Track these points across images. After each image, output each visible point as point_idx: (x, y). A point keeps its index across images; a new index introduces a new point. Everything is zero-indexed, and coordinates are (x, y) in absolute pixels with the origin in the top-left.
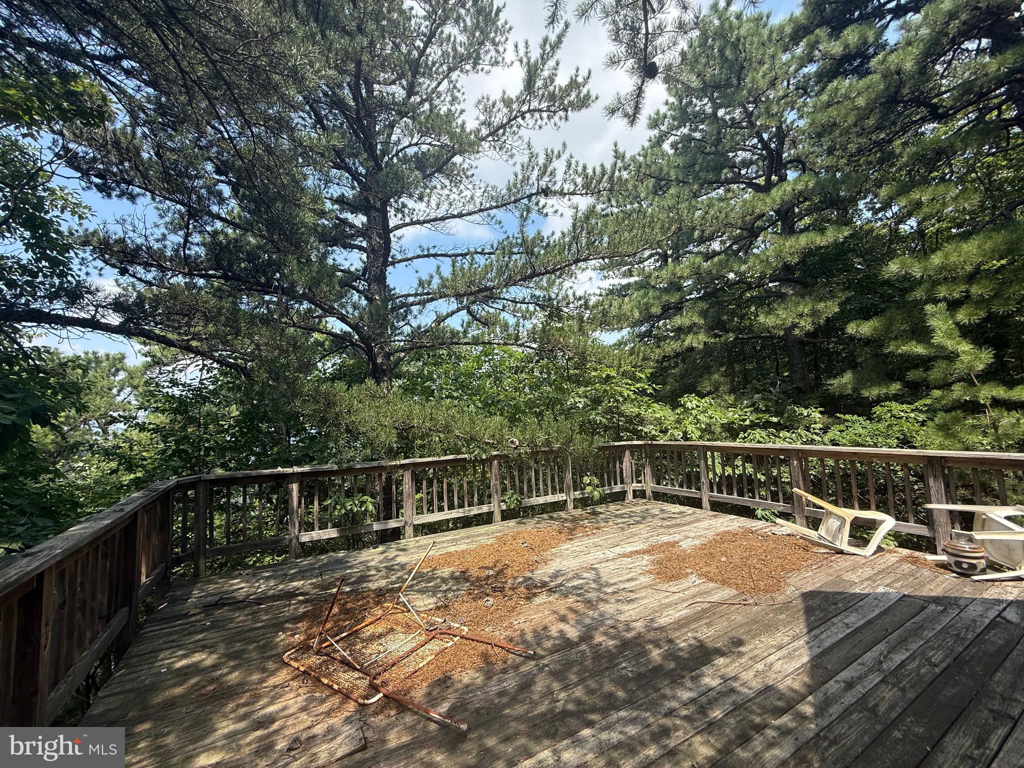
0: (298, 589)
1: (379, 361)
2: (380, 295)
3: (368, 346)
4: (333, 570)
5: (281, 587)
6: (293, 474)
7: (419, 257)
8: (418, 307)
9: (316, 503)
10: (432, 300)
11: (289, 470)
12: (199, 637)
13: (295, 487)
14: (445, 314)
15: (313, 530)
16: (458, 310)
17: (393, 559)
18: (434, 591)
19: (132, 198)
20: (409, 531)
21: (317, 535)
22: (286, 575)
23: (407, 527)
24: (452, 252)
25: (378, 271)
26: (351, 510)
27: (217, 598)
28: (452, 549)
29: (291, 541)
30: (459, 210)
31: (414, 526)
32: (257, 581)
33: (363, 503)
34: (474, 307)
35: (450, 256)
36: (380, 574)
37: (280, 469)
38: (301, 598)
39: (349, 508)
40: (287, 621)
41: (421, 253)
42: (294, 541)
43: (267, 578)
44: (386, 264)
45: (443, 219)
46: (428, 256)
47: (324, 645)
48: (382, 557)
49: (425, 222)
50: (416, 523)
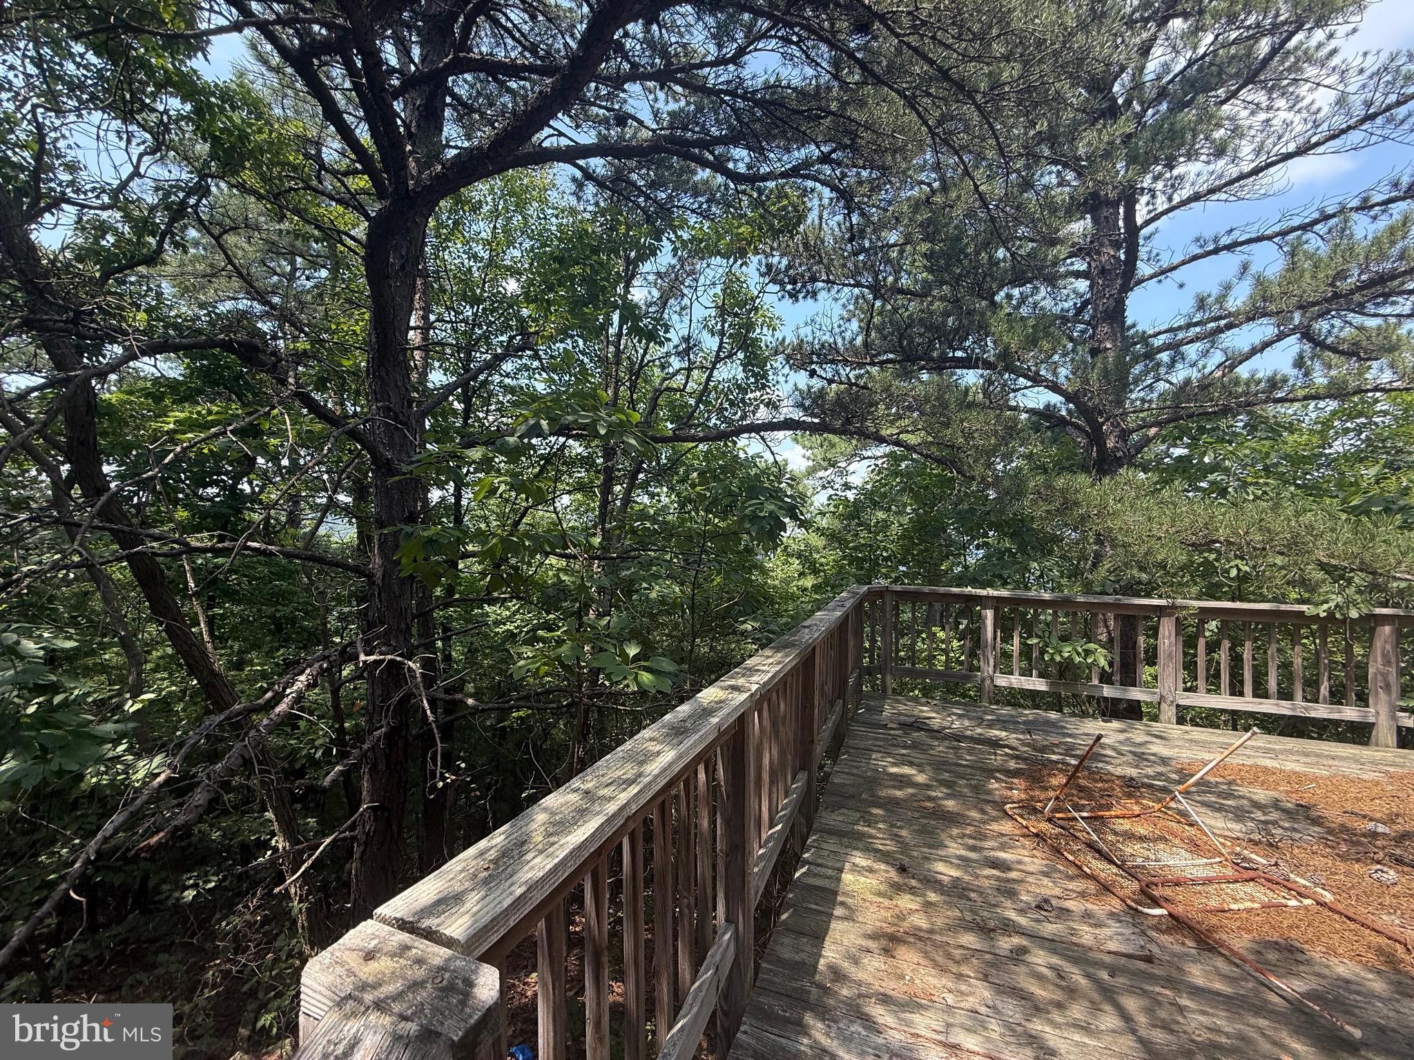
0: (1001, 739)
1: (1110, 444)
2: (1114, 341)
3: (1091, 421)
4: (1046, 733)
5: (979, 731)
6: (987, 597)
7: (1195, 258)
8: (1198, 346)
9: (1016, 640)
10: (1230, 326)
11: (983, 592)
12: (904, 752)
13: (989, 614)
14: (1246, 349)
15: (1012, 674)
16: (1280, 337)
17: (1140, 745)
18: (1239, 815)
19: (814, 294)
20: (1169, 712)
21: (1017, 681)
22: (983, 720)
23: (1164, 706)
24: (1277, 229)
25: (1112, 302)
26: (1070, 658)
27: (913, 719)
28: (1269, 763)
29: (983, 680)
30: (1301, 140)
31: (1178, 706)
32: (949, 715)
33: (1088, 652)
34: (1322, 326)
35: (1269, 238)
36: (1124, 759)
37: (969, 588)
38: (1007, 750)
39: (1066, 655)
40: (998, 771)
41: (1199, 251)
42: (988, 682)
43: (960, 716)
44: (1126, 288)
45: (1256, 171)
46: (1216, 251)
47: (1058, 815)
48: (1122, 737)
49: (1212, 191)
50: (1181, 702)
